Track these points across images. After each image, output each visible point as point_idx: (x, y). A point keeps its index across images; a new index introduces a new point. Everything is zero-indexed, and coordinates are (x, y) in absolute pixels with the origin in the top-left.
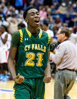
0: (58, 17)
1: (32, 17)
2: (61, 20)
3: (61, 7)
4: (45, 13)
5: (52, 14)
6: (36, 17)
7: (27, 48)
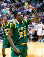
7: (19, 30)
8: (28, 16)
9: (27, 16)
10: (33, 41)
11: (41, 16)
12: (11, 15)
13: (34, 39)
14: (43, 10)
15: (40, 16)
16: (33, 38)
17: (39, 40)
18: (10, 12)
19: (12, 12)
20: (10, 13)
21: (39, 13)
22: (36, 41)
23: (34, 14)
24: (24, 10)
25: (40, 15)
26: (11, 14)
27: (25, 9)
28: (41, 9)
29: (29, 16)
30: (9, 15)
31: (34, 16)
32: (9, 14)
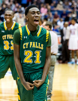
0: (56, 13)
2: (59, 16)
5: (52, 11)
7: (25, 46)
8: (49, 7)
9: (47, 8)
10: (61, 61)
12: (11, 5)
13: (61, 58)
15: (75, 7)
17: (73, 60)
22: (67, 63)
23: (61, 3)
26: (12, 3)
29: (52, 7)
30: (6, 5)
31: (62, 6)
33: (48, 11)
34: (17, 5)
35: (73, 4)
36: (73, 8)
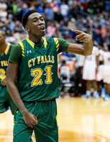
0: (67, 33)
1: (36, 24)
2: (71, 36)
3: (70, 24)
4: (54, 30)
5: (61, 30)
6: (40, 25)
8: (58, 25)
9: (55, 26)
11: (94, 27)
12: (9, 23)
13: (73, 89)
14: (98, 10)
15: (91, 25)
16: (71, 88)
17: (88, 93)
18: (8, 14)
19: (12, 14)
20: (7, 17)
21: (89, 18)
22: (80, 96)
23: (73, 20)
24: (47, 10)
25: (91, 22)
26: (10, 20)
27: (50, 8)
28: (95, 6)
29: (62, 26)
31: (73, 25)
32: (4, 20)
33: (56, 31)
34: (18, 23)
35: (88, 22)
36: (88, 27)
